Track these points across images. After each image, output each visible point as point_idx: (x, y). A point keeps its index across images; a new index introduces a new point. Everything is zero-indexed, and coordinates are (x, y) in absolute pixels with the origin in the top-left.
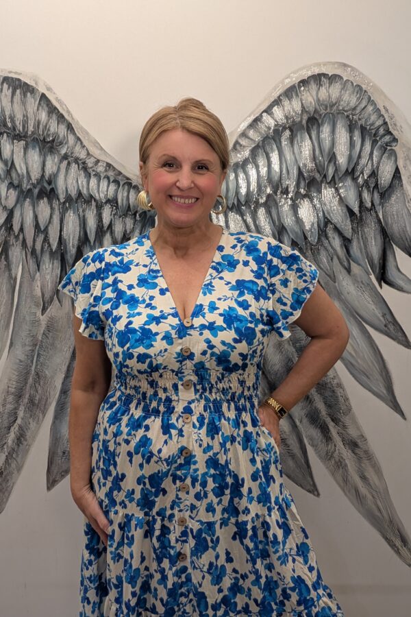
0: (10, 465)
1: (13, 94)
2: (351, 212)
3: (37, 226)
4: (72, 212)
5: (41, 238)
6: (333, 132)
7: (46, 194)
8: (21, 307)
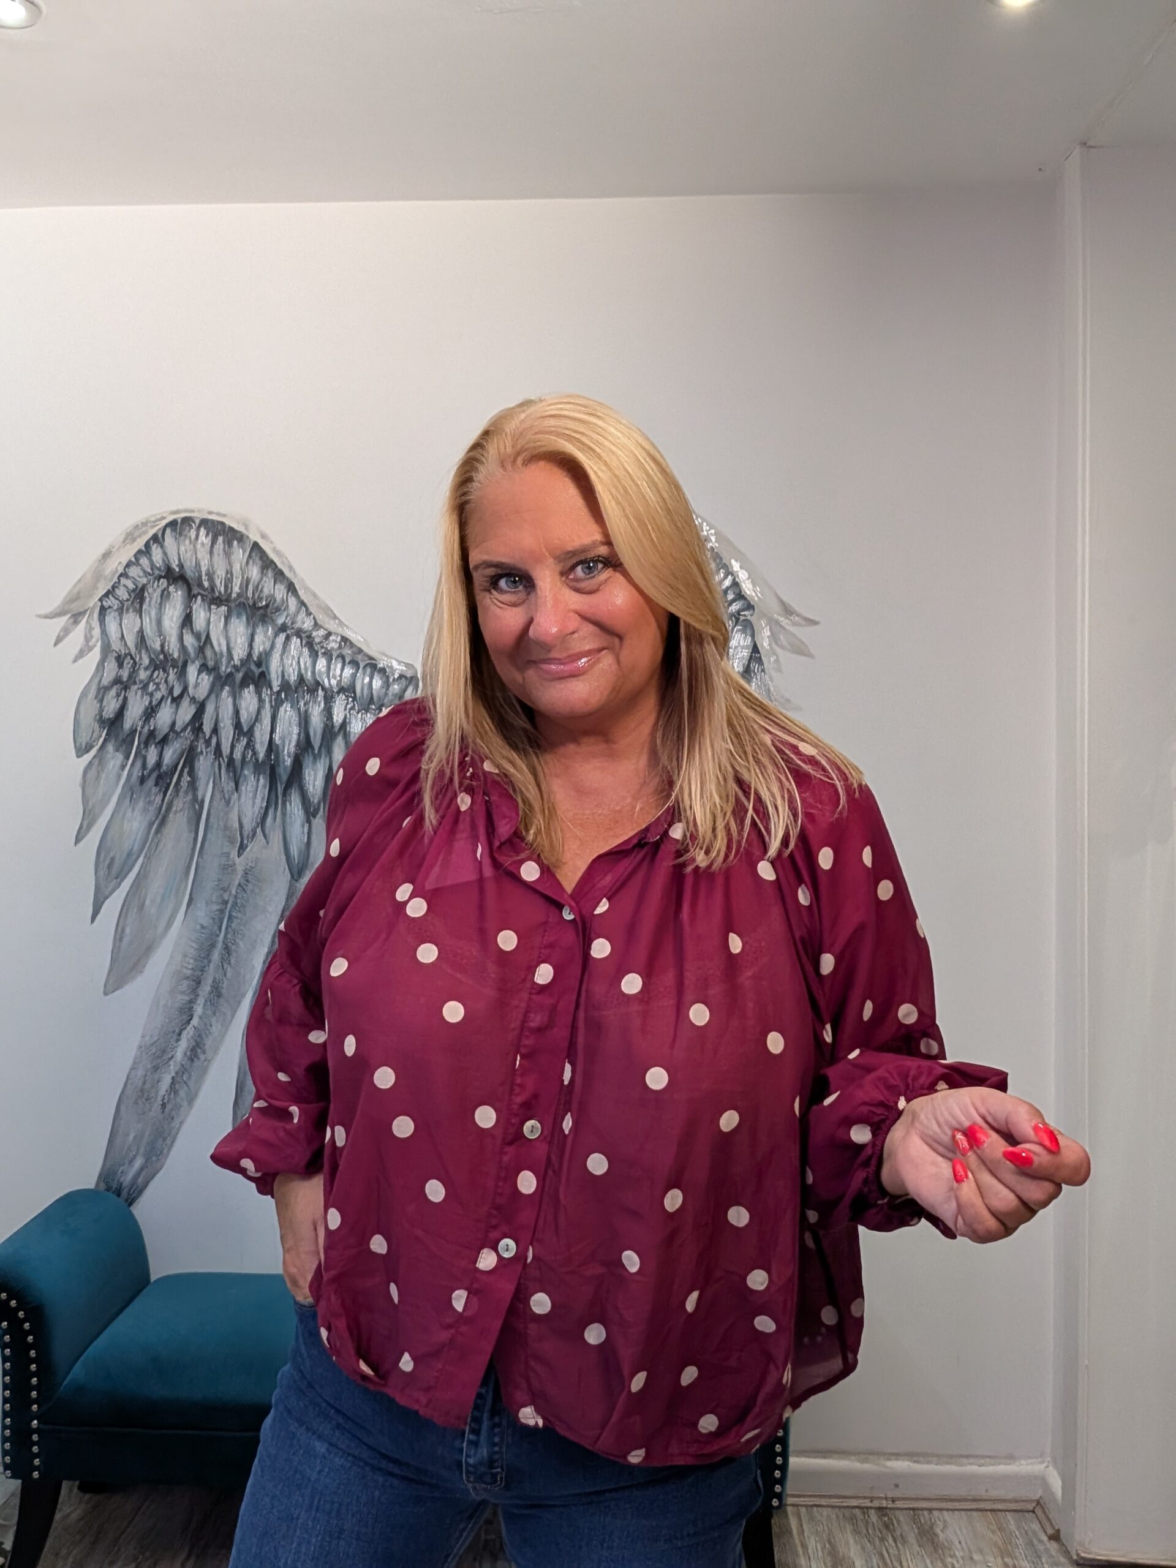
0: (176, 1093)
1: (214, 542)
3: (238, 726)
4: (289, 705)
5: (242, 743)
7: (253, 680)
8: (207, 844)
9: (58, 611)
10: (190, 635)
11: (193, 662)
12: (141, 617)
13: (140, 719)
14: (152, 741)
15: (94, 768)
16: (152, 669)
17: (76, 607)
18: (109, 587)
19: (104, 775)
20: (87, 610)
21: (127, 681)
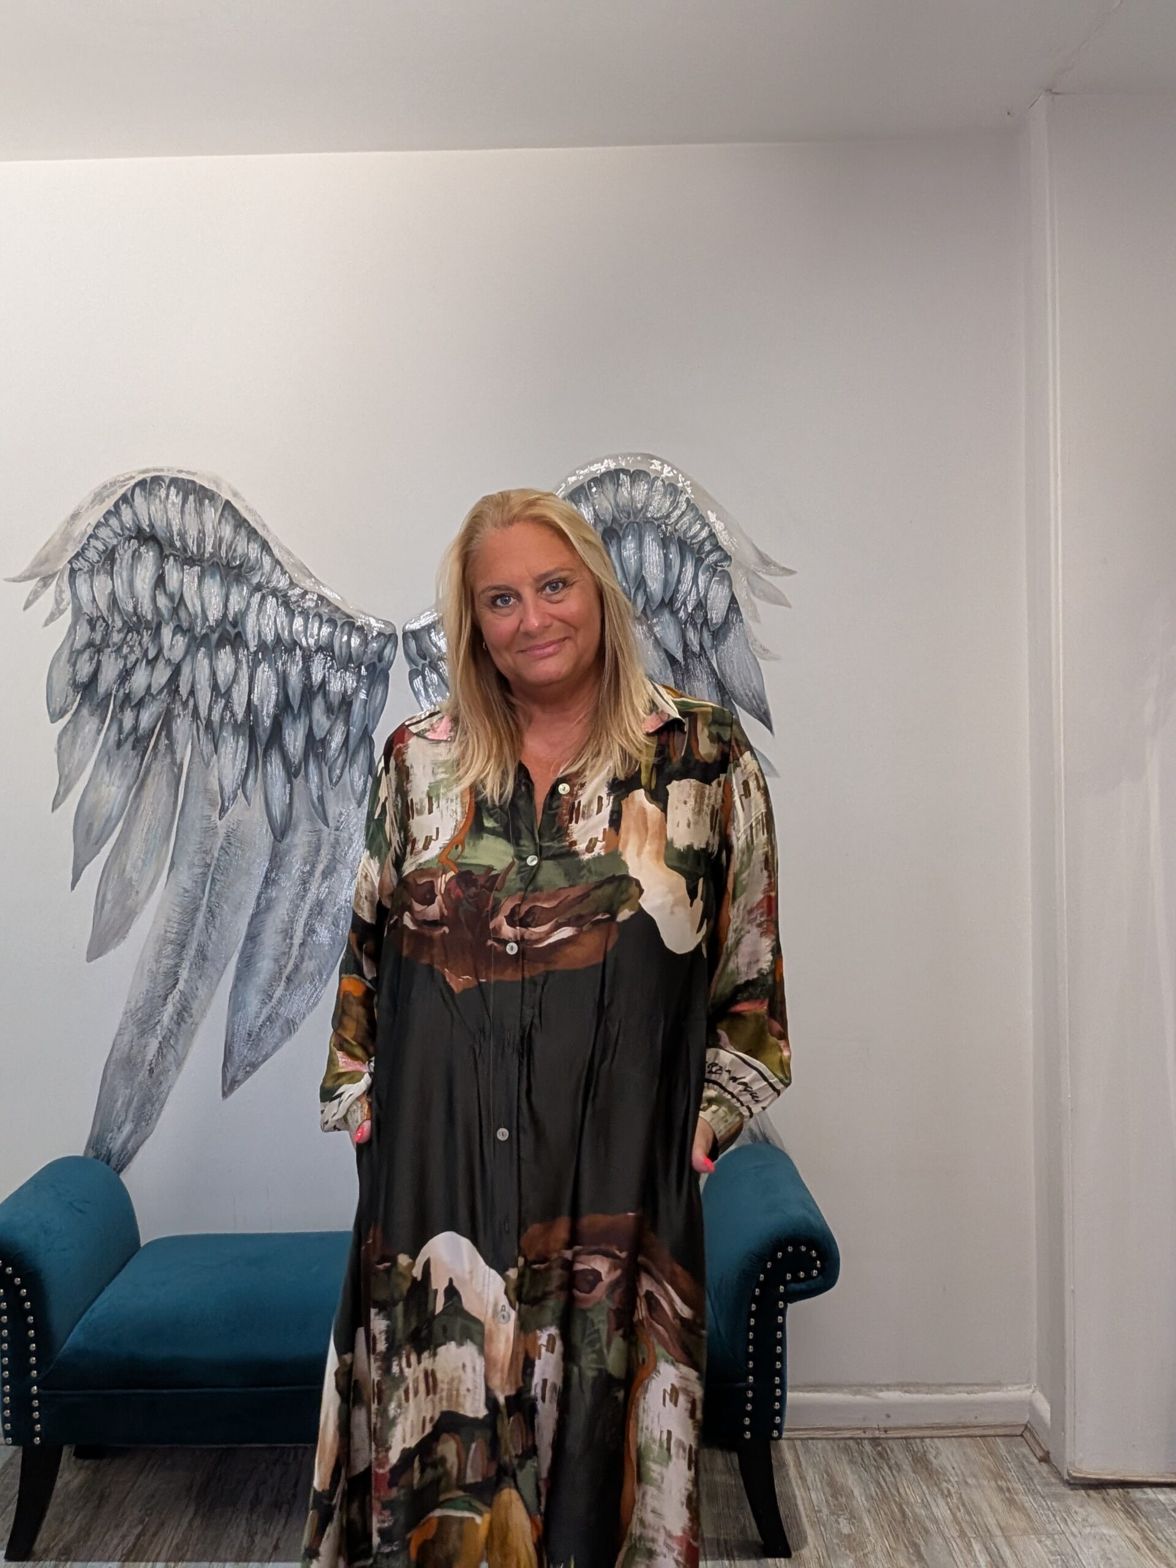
1: (185, 500)
2: (672, 660)
3: (215, 687)
4: (267, 666)
5: (222, 703)
6: (640, 547)
7: (229, 640)
8: (187, 807)
9: (27, 574)
10: (163, 596)
11: (168, 624)
12: (112, 579)
13: (115, 683)
14: (127, 705)
15: (69, 733)
16: (126, 631)
17: (46, 569)
18: (78, 549)
19: (79, 741)
20: (56, 573)
21: (100, 644)
